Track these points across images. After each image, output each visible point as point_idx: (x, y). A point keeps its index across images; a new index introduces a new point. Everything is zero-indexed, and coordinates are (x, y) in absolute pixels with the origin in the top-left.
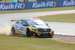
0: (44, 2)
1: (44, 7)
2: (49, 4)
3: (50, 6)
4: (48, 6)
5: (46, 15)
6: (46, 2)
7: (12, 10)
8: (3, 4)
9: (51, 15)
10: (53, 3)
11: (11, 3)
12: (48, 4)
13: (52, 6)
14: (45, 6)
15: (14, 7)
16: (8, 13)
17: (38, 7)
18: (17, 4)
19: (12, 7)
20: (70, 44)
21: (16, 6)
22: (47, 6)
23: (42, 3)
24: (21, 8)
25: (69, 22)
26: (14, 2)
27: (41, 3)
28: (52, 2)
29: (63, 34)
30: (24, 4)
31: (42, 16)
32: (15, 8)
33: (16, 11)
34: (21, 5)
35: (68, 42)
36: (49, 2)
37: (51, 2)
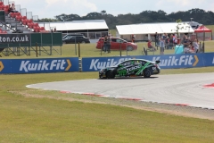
7: (174, 67)
11: (172, 55)
15: (178, 62)
16: (167, 73)
18: (184, 57)
19: (174, 62)
21: (181, 61)
24: (190, 63)
26: (178, 53)
30: (196, 56)
32: (180, 64)
33: (180, 70)
34: (191, 58)
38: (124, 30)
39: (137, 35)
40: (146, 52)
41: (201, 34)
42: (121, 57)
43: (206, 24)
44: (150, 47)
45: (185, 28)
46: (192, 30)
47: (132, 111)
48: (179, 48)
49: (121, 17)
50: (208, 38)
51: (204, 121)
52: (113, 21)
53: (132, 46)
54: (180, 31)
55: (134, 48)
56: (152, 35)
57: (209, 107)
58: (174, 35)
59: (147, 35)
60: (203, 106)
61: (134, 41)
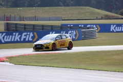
0: (17, 34)
1: (17, 42)
2: (25, 37)
3: (27, 40)
4: (25, 39)
5: (20, 54)
9: (29, 55)
10: (32, 35)
14: (19, 40)
17: (8, 40)
22: (22, 40)
23: (14, 34)
25: (58, 66)
27: (12, 35)
28: (31, 33)
31: (13, 55)
36: (26, 34)
37: (29, 33)
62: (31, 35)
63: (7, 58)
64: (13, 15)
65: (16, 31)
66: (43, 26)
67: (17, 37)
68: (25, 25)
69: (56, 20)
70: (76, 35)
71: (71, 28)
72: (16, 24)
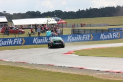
1: (80, 41)
5: (82, 49)
6: (82, 36)
8: (36, 37)
9: (88, 49)
11: (45, 37)
12: (84, 38)
13: (88, 39)
16: (42, 47)
19: (46, 40)
20: (109, 80)
29: (101, 69)
31: (78, 50)
35: (107, 78)
38: (17, 22)
39: (24, 25)
40: (30, 35)
41: (61, 25)
42: (15, 38)
43: (63, 18)
44: (32, 32)
45: (52, 21)
46: (56, 22)
47: (22, 69)
48: (49, 33)
49: (15, 15)
50: (65, 27)
51: (63, 74)
52: (10, 17)
53: (22, 31)
54: (49, 23)
55: (23, 33)
56: (33, 25)
57: (66, 66)
58: (45, 25)
59: (30, 25)
60: (63, 65)
61: (23, 29)
62: (89, 36)
63: (74, 51)
64: (76, 24)
65: (79, 34)
66: (96, 30)
67: (79, 38)
68: (84, 30)
69: (104, 26)
70: (118, 35)
71: (115, 30)
72: (79, 29)
